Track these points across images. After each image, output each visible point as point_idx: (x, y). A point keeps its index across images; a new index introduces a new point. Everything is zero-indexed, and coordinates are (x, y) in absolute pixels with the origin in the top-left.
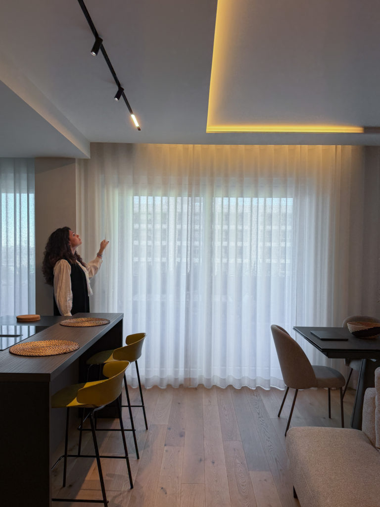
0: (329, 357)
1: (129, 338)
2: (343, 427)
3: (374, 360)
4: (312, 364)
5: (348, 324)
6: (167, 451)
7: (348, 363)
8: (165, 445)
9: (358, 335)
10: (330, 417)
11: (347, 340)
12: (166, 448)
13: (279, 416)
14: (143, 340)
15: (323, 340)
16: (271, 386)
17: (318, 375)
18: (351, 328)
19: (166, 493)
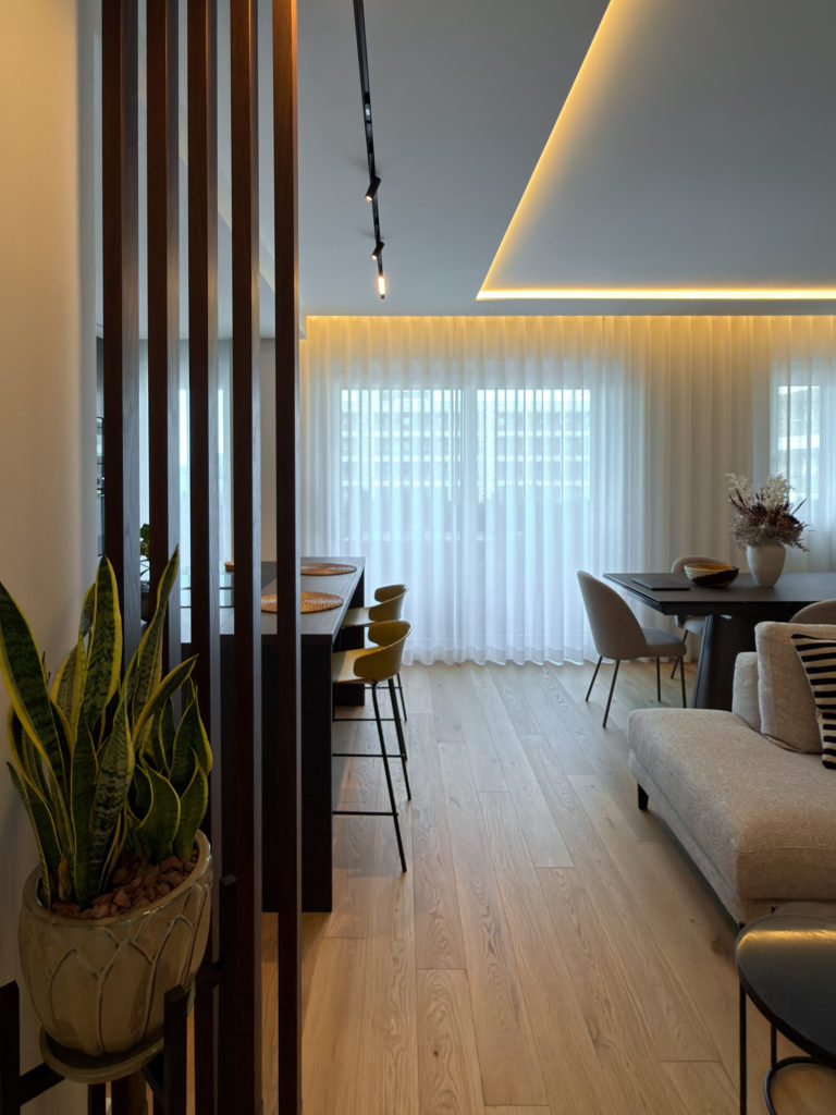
0: (666, 614)
1: (380, 594)
2: (685, 706)
3: (728, 617)
4: (641, 625)
5: (686, 568)
6: (443, 749)
7: (682, 622)
8: (438, 741)
9: (701, 582)
10: (659, 699)
11: (687, 589)
12: (440, 745)
13: (587, 699)
14: (402, 597)
15: (654, 590)
16: (565, 659)
17: (649, 641)
18: (689, 572)
19: (459, 805)
